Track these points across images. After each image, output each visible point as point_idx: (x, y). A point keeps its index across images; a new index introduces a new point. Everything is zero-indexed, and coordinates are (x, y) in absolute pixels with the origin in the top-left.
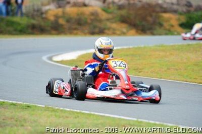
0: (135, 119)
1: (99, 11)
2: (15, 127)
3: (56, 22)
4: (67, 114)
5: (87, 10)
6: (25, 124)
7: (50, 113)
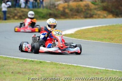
0: (104, 69)
1: (90, 4)
2: (32, 75)
3: (64, 11)
4: (63, 66)
5: (82, 3)
6: (37, 73)
7: (53, 66)
